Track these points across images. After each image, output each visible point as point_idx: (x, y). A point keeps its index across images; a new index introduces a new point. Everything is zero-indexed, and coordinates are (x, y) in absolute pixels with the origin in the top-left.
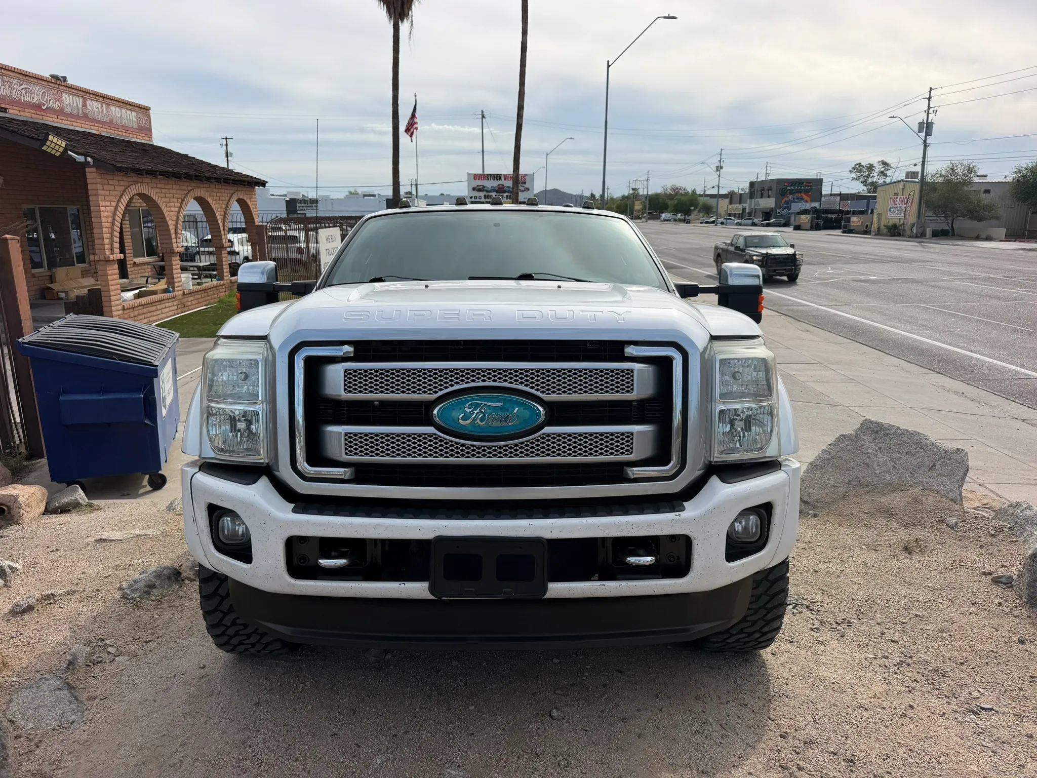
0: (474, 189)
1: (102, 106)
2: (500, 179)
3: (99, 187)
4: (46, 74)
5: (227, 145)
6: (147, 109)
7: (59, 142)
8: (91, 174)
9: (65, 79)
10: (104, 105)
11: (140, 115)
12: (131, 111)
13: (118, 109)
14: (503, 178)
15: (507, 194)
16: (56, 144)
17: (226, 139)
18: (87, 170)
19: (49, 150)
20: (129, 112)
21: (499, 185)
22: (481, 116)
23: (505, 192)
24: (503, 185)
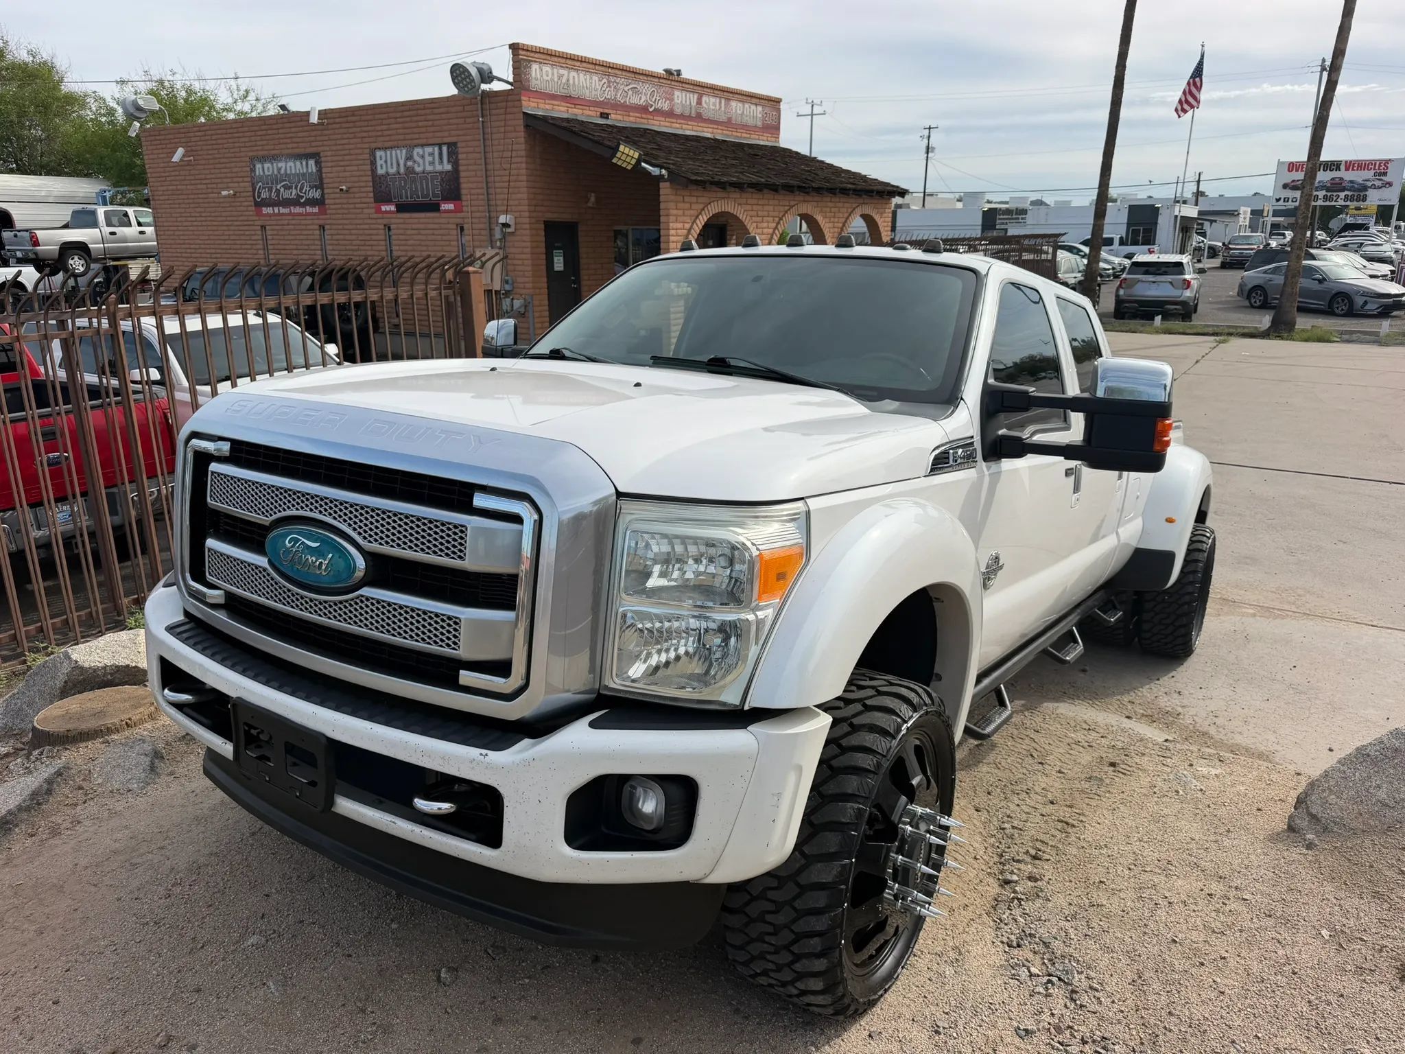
0: (1285, 186)
1: (720, 102)
2: (1338, 168)
3: (672, 205)
4: (659, 69)
5: (929, 137)
6: (778, 101)
7: (631, 153)
8: (665, 188)
9: (679, 72)
10: (723, 101)
11: (767, 110)
12: (756, 105)
13: (740, 105)
14: (1343, 167)
15: (1346, 193)
16: (627, 155)
17: (930, 128)
18: (662, 185)
19: (619, 163)
20: (753, 107)
21: (1333, 179)
22: (1319, 69)
23: (1343, 190)
24: (1341, 179)
